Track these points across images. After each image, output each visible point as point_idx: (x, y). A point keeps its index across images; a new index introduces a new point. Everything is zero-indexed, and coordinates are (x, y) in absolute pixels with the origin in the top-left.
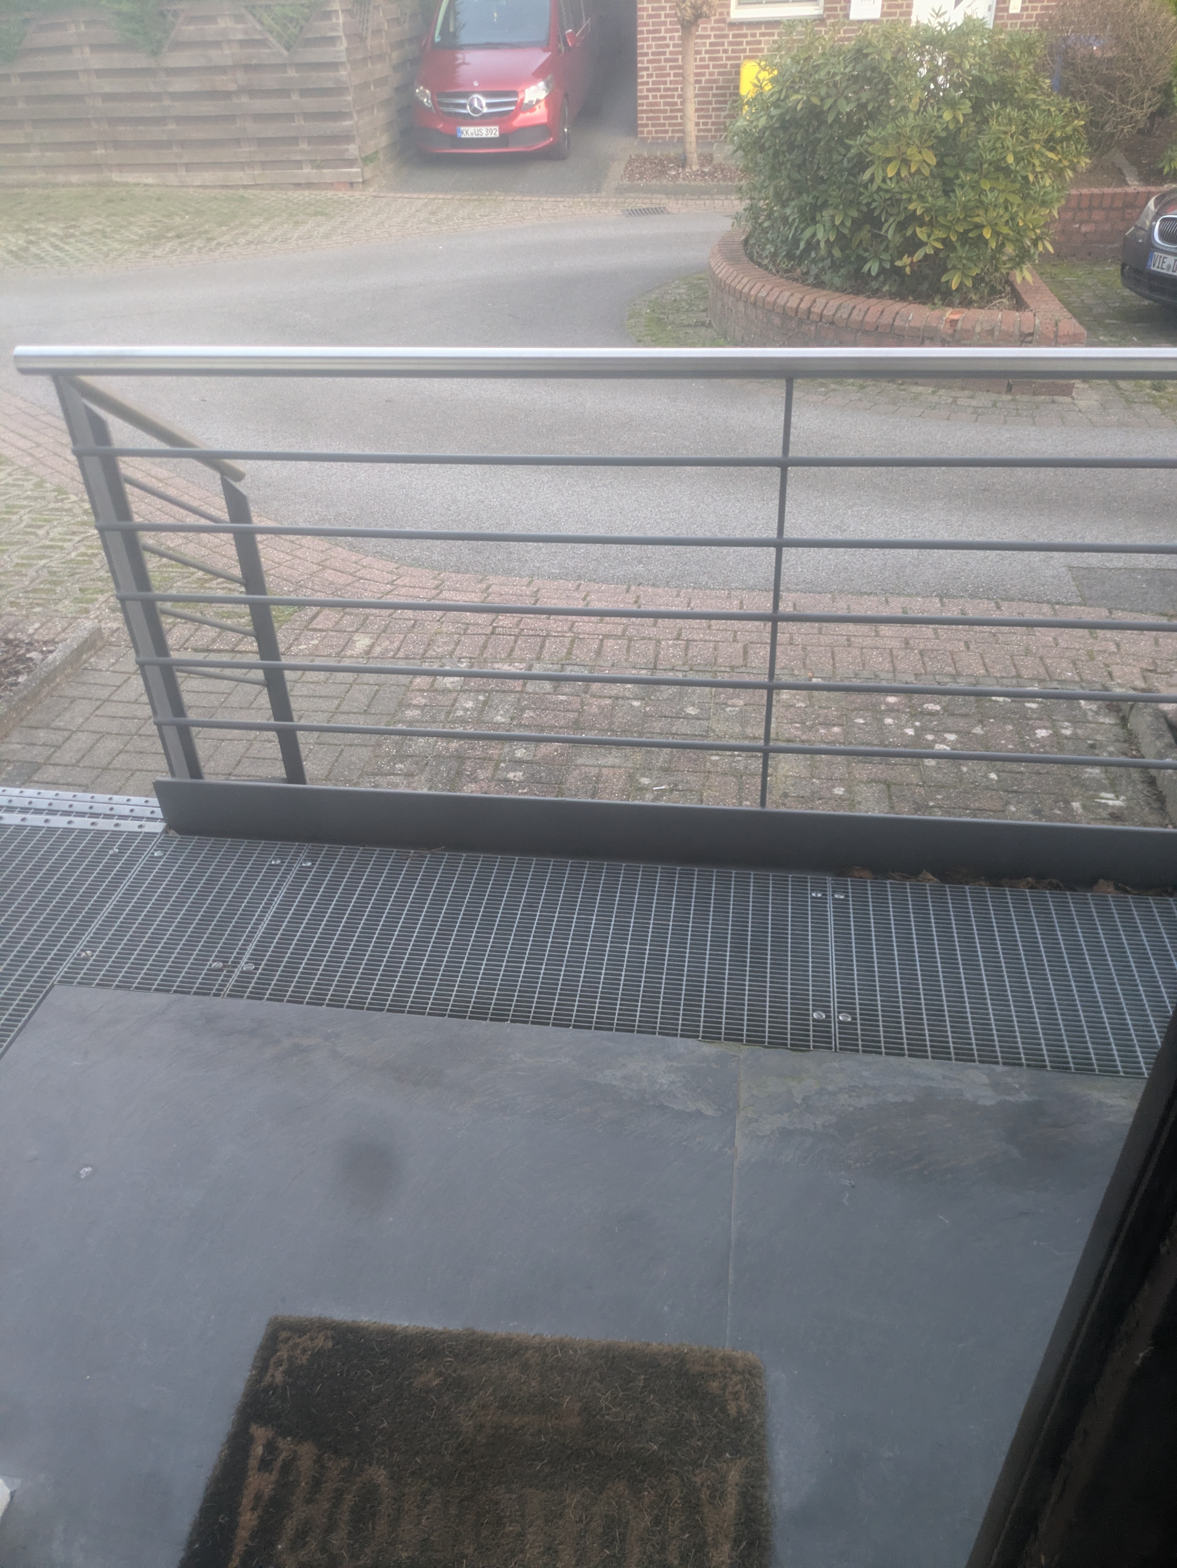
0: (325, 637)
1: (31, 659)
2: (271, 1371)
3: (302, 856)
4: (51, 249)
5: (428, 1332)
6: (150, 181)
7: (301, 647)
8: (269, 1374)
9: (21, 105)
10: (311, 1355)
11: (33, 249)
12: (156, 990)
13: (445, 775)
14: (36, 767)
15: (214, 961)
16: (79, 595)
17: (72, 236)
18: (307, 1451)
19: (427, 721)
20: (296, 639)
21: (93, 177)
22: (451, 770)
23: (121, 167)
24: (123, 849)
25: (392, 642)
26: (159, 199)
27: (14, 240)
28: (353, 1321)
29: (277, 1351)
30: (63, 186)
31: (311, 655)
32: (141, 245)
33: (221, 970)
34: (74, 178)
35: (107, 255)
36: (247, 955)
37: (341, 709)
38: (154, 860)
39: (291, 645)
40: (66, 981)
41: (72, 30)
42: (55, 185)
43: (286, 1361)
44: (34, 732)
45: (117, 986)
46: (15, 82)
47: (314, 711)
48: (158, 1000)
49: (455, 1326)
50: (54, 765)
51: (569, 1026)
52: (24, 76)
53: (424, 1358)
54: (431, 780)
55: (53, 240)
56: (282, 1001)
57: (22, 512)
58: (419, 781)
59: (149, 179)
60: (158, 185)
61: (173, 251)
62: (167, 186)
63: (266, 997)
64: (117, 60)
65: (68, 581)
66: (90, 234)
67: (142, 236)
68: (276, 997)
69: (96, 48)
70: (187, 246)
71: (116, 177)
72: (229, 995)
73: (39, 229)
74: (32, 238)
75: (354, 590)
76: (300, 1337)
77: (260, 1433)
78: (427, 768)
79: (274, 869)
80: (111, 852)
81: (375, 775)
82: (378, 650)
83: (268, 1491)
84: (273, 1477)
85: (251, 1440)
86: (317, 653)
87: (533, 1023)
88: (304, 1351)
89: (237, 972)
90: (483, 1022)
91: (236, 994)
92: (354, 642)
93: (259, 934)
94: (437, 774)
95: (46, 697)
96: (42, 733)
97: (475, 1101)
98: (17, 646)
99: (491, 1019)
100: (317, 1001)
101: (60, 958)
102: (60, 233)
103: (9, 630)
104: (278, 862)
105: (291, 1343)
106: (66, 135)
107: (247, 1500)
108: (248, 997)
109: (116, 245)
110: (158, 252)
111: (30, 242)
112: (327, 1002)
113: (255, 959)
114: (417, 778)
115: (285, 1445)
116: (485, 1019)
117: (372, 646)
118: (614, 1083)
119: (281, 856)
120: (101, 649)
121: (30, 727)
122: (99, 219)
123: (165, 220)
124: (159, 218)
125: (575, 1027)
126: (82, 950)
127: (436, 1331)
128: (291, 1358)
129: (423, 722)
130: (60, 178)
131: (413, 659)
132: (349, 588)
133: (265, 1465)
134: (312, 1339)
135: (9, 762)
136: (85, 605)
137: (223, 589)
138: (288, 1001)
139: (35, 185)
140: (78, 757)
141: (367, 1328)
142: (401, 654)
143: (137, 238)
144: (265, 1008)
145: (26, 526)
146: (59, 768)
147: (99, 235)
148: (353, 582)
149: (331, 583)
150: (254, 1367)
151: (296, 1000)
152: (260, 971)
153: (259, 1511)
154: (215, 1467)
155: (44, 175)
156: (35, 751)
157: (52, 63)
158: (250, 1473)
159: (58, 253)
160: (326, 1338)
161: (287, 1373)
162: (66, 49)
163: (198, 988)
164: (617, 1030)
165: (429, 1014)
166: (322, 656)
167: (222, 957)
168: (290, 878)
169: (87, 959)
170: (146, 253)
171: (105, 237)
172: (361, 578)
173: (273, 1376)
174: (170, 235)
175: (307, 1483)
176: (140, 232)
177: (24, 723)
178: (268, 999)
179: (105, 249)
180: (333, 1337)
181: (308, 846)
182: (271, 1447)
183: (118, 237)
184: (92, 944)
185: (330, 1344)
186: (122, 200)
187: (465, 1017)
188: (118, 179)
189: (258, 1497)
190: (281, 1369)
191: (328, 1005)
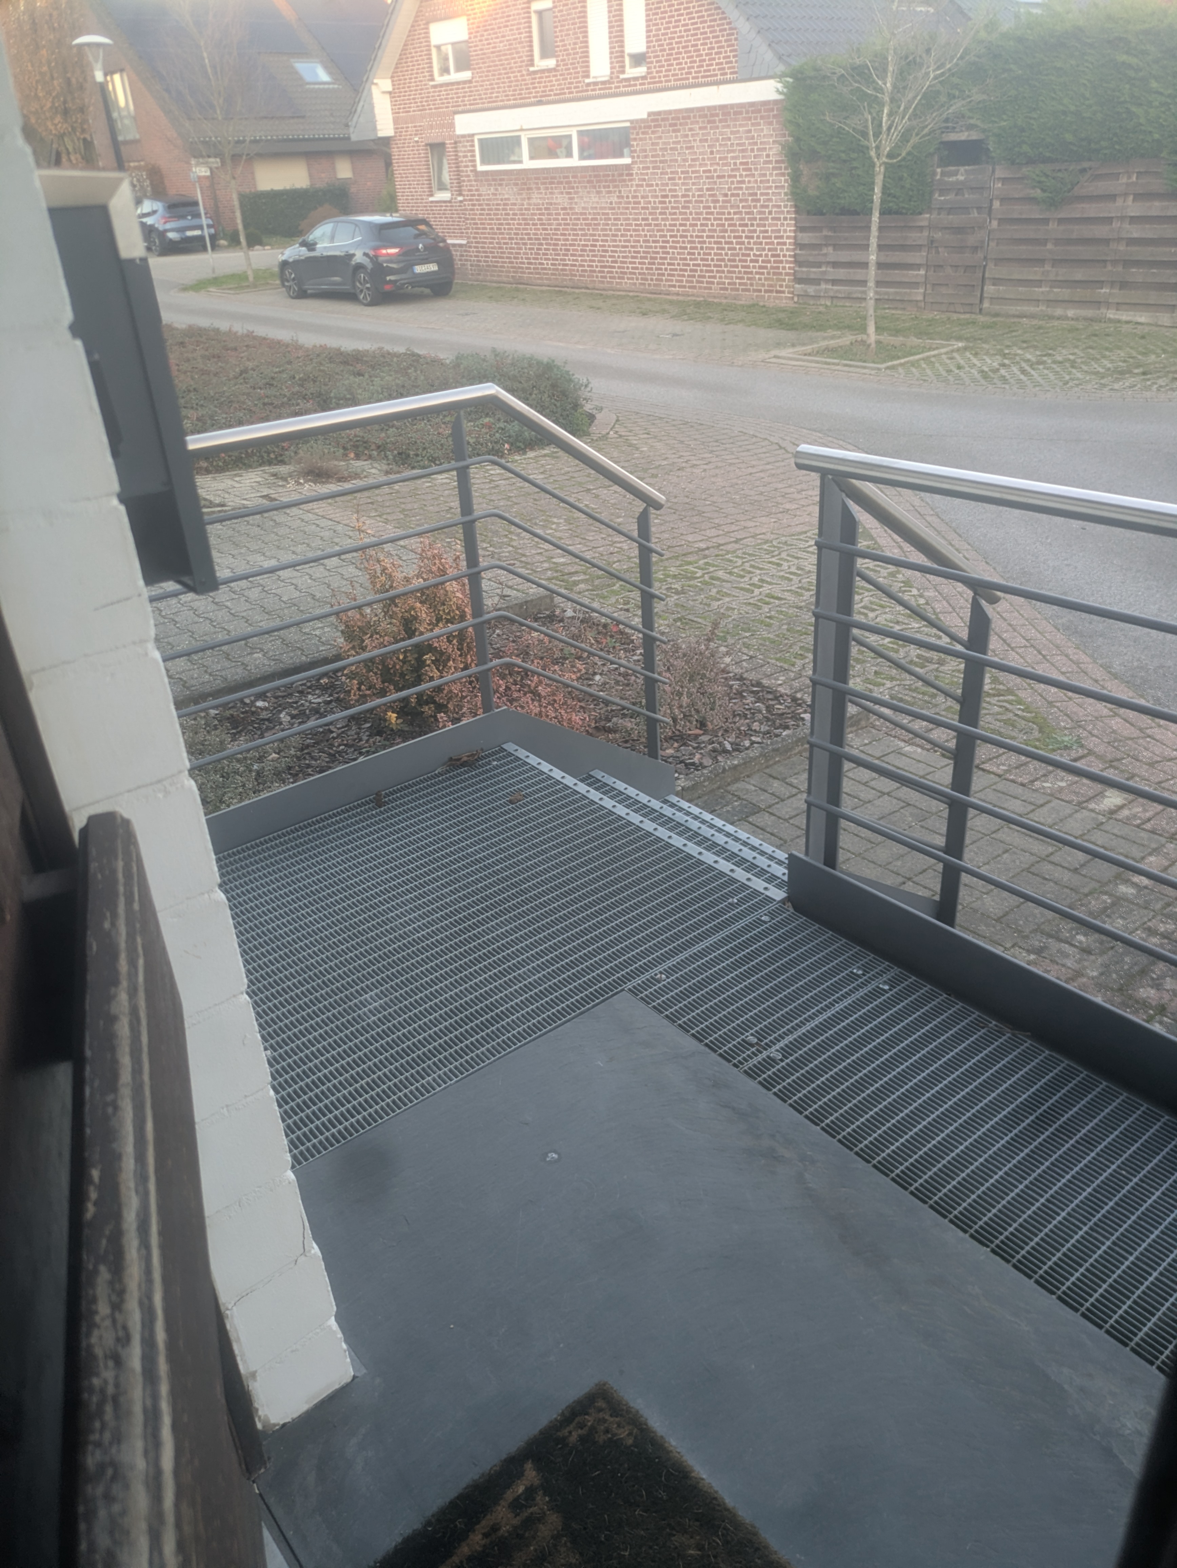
0: (1076, 782)
1: (803, 719)
2: (571, 1427)
3: (885, 977)
4: (1018, 373)
5: (715, 1499)
6: (1142, 320)
7: (1046, 785)
8: (568, 1429)
9: (1050, 246)
10: (610, 1440)
11: (1003, 372)
12: (693, 1035)
13: (1126, 967)
14: (756, 810)
15: (752, 1035)
16: (871, 676)
17: (1043, 363)
18: (554, 1520)
19: (1137, 904)
20: (1045, 775)
21: (1089, 313)
22: (1136, 964)
23: (1118, 306)
24: (741, 902)
25: (1145, 811)
26: (1143, 337)
27: (989, 362)
28: (662, 1437)
29: (587, 1414)
30: (1058, 319)
31: (1051, 795)
32: (1103, 378)
33: (752, 1045)
34: (1071, 313)
35: (1066, 383)
36: (782, 1044)
37: (1052, 858)
38: (759, 922)
39: (1036, 779)
40: (634, 992)
41: (1124, 180)
42: (1051, 318)
43: (587, 1428)
44: (771, 780)
45: (667, 1016)
46: (1052, 226)
47: (1022, 850)
48: (688, 1043)
49: (745, 1514)
50: (771, 814)
51: (1053, 1293)
52: (1061, 221)
53: (697, 1520)
54: (1107, 966)
55: (1024, 364)
56: (785, 1101)
57: (866, 594)
58: (1094, 962)
59: (1142, 318)
60: (1148, 324)
61: (1132, 387)
62: (1157, 325)
63: (775, 1090)
64: (1156, 208)
65: (869, 662)
66: (1060, 363)
67: (1109, 369)
68: (782, 1096)
69: (1138, 197)
70: (1149, 383)
71: (1111, 314)
72: (745, 1072)
73: (1016, 355)
74: (1006, 362)
75: (1135, 746)
76: (611, 1416)
77: (531, 1474)
78: (1111, 953)
79: (854, 977)
80: (730, 900)
81: (1050, 936)
82: (1126, 812)
83: (504, 1530)
84: (516, 1521)
85: (520, 1475)
86: (1059, 796)
87: (1015, 1266)
88: (607, 1431)
89: (765, 1054)
90: (961, 1234)
91: (751, 1074)
92: (1104, 797)
93: (803, 1030)
94: (1117, 963)
95: (795, 755)
96: (776, 784)
97: (903, 1308)
98: (800, 705)
99: (972, 1236)
100: (815, 1119)
101: (641, 971)
102: (1034, 359)
103: (801, 690)
104: (860, 972)
105: (601, 1415)
106: (1079, 274)
107: (485, 1523)
108: (760, 1083)
109: (1079, 375)
110: (1116, 386)
111: (1004, 365)
112: (823, 1125)
113: (786, 1052)
114: (1093, 957)
115: (542, 1500)
116: (965, 1232)
117: (1121, 808)
118: (1066, 1387)
119: (866, 969)
120: (862, 728)
121: (771, 776)
122: (1076, 350)
123: (1140, 357)
124: (1134, 354)
125: (1060, 1298)
126: (661, 973)
127: (724, 1504)
128: (593, 1429)
129: (1133, 903)
130: (1059, 312)
131: (1161, 835)
132: (1130, 742)
133: (516, 1506)
134: (619, 1426)
135: (739, 798)
136: (871, 687)
137: (1001, 707)
138: (791, 1105)
139: (1032, 316)
140: (793, 814)
141: (669, 1452)
142: (1148, 826)
143: (1101, 370)
144: (768, 1100)
145: (863, 607)
146: (773, 818)
147: (1068, 365)
148: (1138, 738)
149: (1114, 732)
150: (563, 1414)
151: (798, 1108)
152: (783, 1064)
153: (487, 1541)
154: (483, 1474)
155: (1044, 308)
156: (764, 796)
157: (1092, 210)
158: (502, 1503)
159: (1022, 377)
160: (630, 1434)
161: (582, 1439)
162: (1112, 197)
163: (725, 1051)
164: (1107, 1332)
165: (912, 1193)
166: (1062, 800)
167: (760, 1035)
168: (861, 993)
169: (659, 981)
170: (1104, 385)
171: (1073, 367)
172: (1149, 736)
173: (570, 1432)
174: (1136, 371)
175: (535, 1550)
176: (1109, 365)
177: (767, 771)
178: (775, 1094)
179: (1067, 377)
180: (636, 1438)
181: (896, 970)
182: (530, 1491)
183: (1085, 368)
184: (669, 972)
185: (630, 1441)
186: (1107, 335)
187: (945, 1217)
188: (1112, 316)
189: (495, 1528)
190: (580, 1431)
191: (823, 1129)
